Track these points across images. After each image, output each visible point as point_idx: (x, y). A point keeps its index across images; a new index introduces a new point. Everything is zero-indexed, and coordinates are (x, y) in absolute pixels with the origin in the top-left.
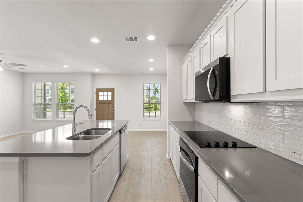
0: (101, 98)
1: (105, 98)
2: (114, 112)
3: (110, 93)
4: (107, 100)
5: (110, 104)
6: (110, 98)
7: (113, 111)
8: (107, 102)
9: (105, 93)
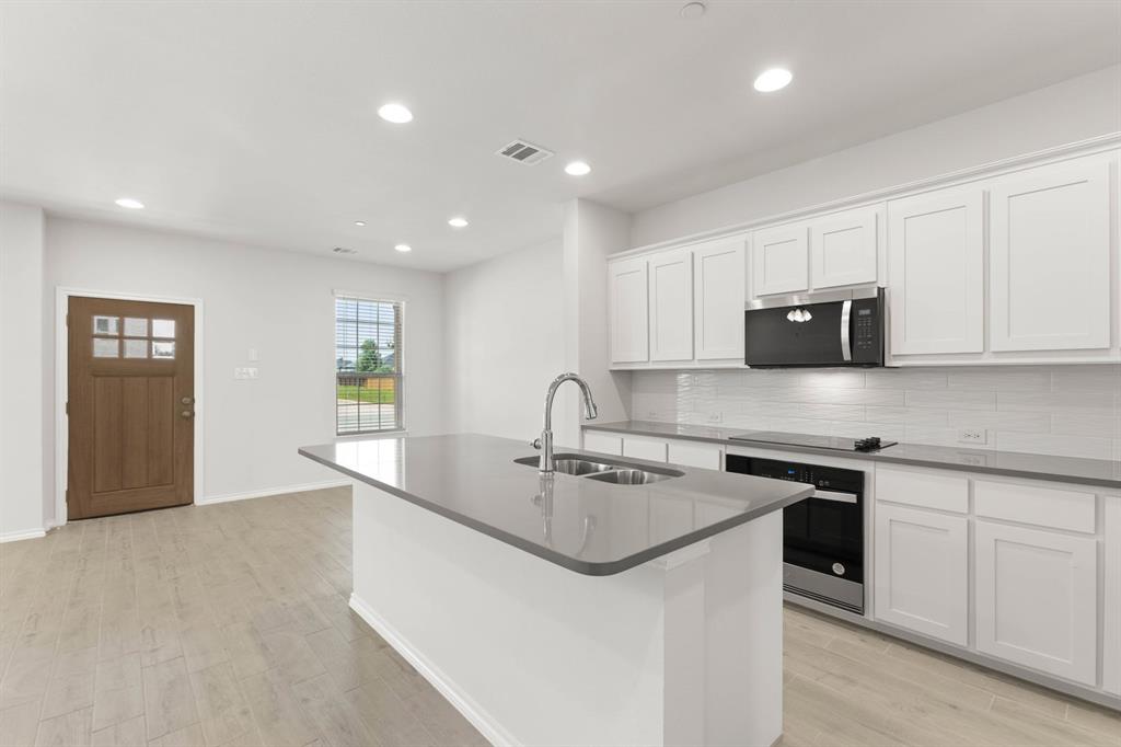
0: (104, 349)
1: (136, 350)
2: (193, 414)
3: (165, 328)
4: (150, 360)
5: (169, 380)
6: (166, 350)
7: (186, 413)
8: (150, 370)
9: (135, 326)
